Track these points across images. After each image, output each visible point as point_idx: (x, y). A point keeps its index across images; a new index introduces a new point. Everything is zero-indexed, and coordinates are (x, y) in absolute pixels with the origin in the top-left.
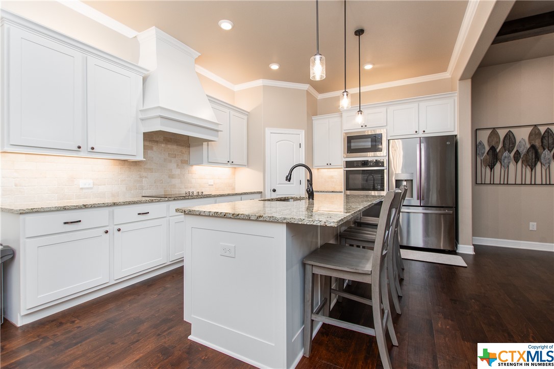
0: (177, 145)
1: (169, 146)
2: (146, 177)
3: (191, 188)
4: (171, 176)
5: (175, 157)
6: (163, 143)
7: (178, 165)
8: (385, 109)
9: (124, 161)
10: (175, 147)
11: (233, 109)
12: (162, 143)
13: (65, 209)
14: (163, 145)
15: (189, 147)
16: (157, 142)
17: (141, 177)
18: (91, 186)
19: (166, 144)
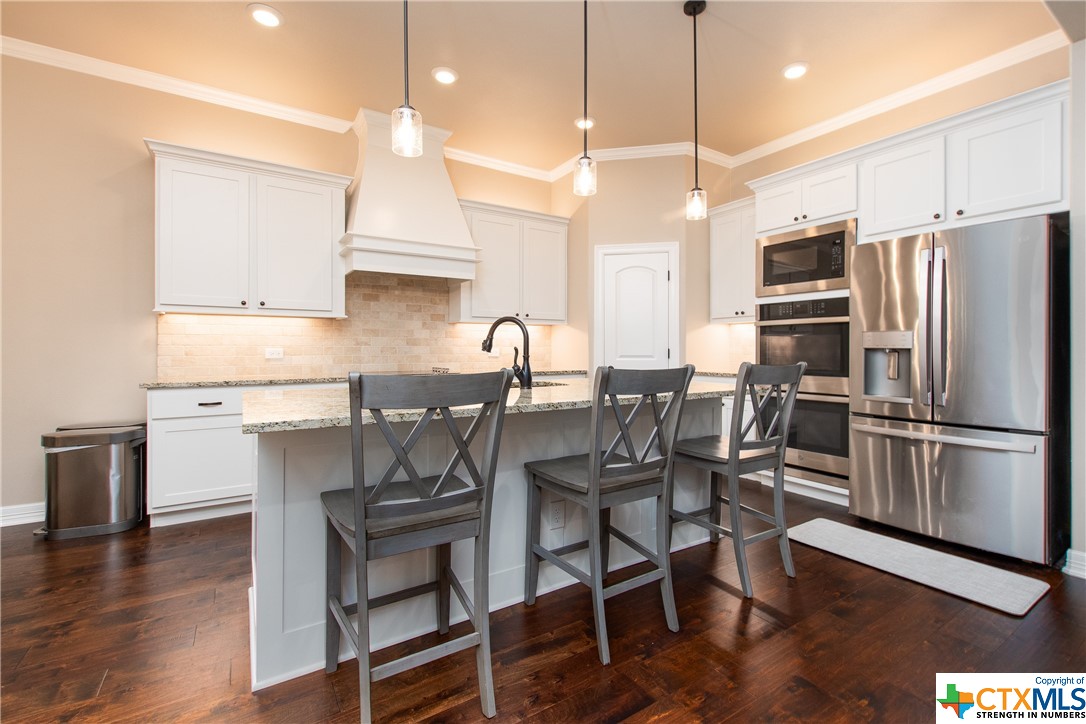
0: (424, 290)
1: (408, 293)
2: (366, 344)
3: (450, 361)
4: (412, 342)
5: (420, 310)
6: (397, 289)
7: (424, 324)
8: (854, 166)
9: (332, 319)
10: (419, 294)
11: (529, 217)
12: (394, 288)
13: (199, 386)
14: (397, 292)
15: (448, 292)
16: (386, 288)
17: (358, 344)
18: (281, 356)
19: (403, 290)
